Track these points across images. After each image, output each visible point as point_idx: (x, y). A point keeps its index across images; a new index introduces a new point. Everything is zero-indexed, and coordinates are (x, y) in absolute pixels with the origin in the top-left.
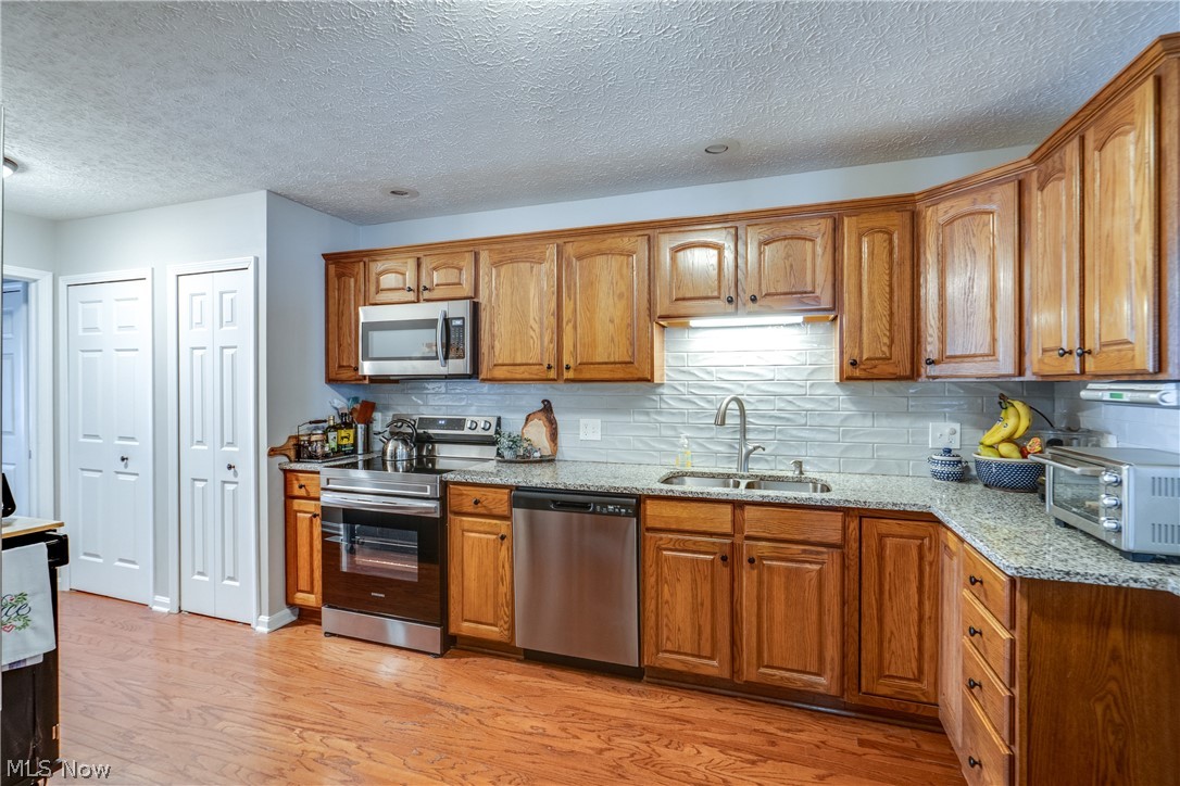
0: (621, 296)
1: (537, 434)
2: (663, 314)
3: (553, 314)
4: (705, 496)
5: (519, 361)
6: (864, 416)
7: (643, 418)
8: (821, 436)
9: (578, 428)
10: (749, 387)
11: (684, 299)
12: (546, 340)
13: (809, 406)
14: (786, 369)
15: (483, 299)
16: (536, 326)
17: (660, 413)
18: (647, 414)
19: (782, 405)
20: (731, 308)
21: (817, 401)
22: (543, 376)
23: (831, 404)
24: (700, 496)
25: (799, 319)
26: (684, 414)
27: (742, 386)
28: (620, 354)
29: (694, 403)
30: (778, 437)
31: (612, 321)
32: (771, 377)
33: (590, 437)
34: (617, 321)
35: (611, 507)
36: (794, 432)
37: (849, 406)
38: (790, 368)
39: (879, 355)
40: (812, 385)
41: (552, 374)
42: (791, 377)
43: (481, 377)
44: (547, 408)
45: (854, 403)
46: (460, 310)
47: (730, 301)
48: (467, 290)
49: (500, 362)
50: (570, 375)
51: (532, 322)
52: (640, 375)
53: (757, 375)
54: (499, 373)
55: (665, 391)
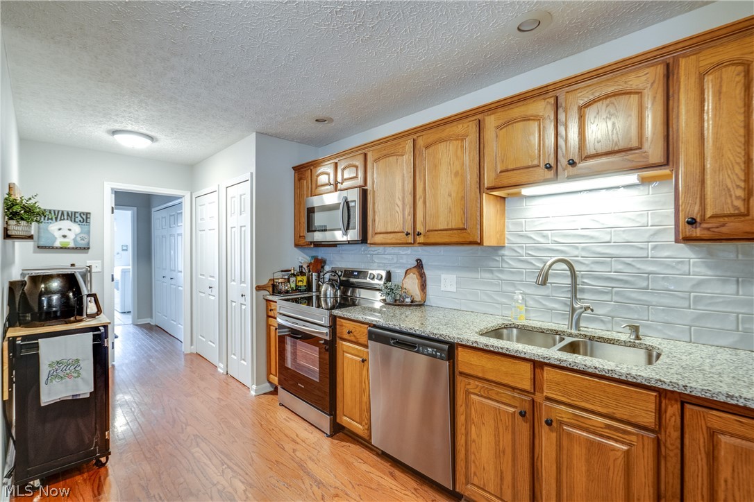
0: (456, 174)
1: (411, 285)
2: (490, 185)
3: (410, 194)
4: (504, 351)
5: (389, 230)
6: (725, 281)
7: (488, 275)
8: (667, 301)
9: (440, 281)
10: (583, 249)
11: (507, 171)
12: (406, 213)
13: (650, 269)
14: (624, 231)
15: (369, 187)
16: (400, 203)
17: (502, 271)
18: (491, 272)
19: (620, 267)
20: (550, 174)
21: (661, 264)
22: (404, 241)
23: (679, 266)
24: (500, 350)
25: (633, 178)
26: (522, 273)
27: (577, 248)
28: (456, 222)
29: (531, 263)
30: (615, 298)
31: (450, 195)
32: (607, 238)
33: (449, 289)
34: (454, 195)
35: (430, 350)
36: (633, 295)
37: (703, 270)
38: (627, 230)
39: (729, 210)
40: (654, 248)
41: (410, 239)
42: (630, 239)
43: (369, 242)
44: (419, 265)
45: (709, 266)
46: (354, 196)
47: (548, 167)
48: (360, 181)
49: (379, 231)
50: (420, 239)
51: (397, 201)
52: (471, 239)
53: (592, 238)
54: (378, 239)
55: (506, 252)
